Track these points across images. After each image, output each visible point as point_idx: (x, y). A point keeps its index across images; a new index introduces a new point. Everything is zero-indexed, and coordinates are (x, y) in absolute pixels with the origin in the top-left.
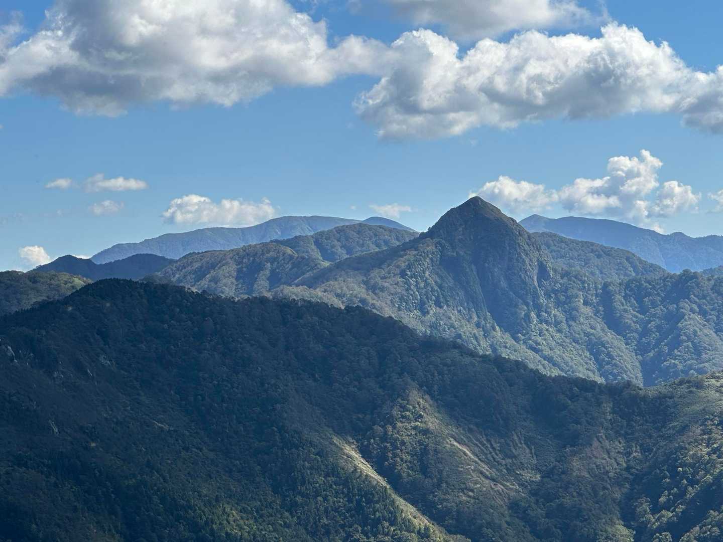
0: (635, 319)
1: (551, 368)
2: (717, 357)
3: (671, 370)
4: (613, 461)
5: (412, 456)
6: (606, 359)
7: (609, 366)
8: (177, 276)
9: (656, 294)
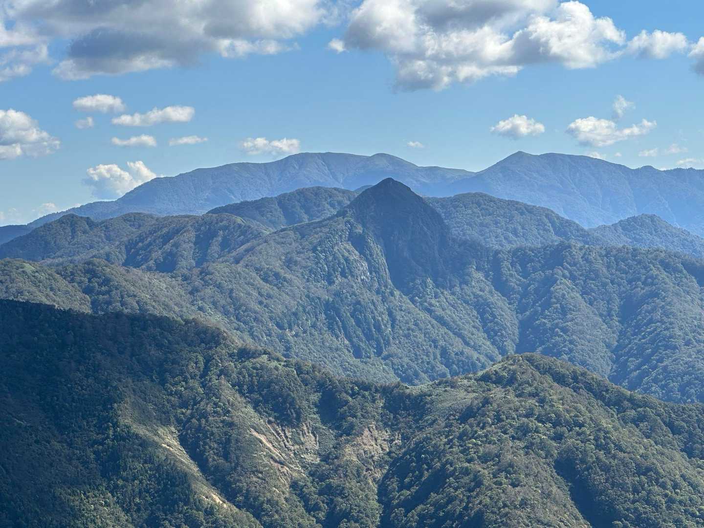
0: (518, 282)
1: (439, 328)
2: (580, 317)
3: (541, 328)
4: (379, 447)
5: (219, 444)
6: (490, 318)
7: (492, 324)
8: (149, 239)
9: (537, 261)
